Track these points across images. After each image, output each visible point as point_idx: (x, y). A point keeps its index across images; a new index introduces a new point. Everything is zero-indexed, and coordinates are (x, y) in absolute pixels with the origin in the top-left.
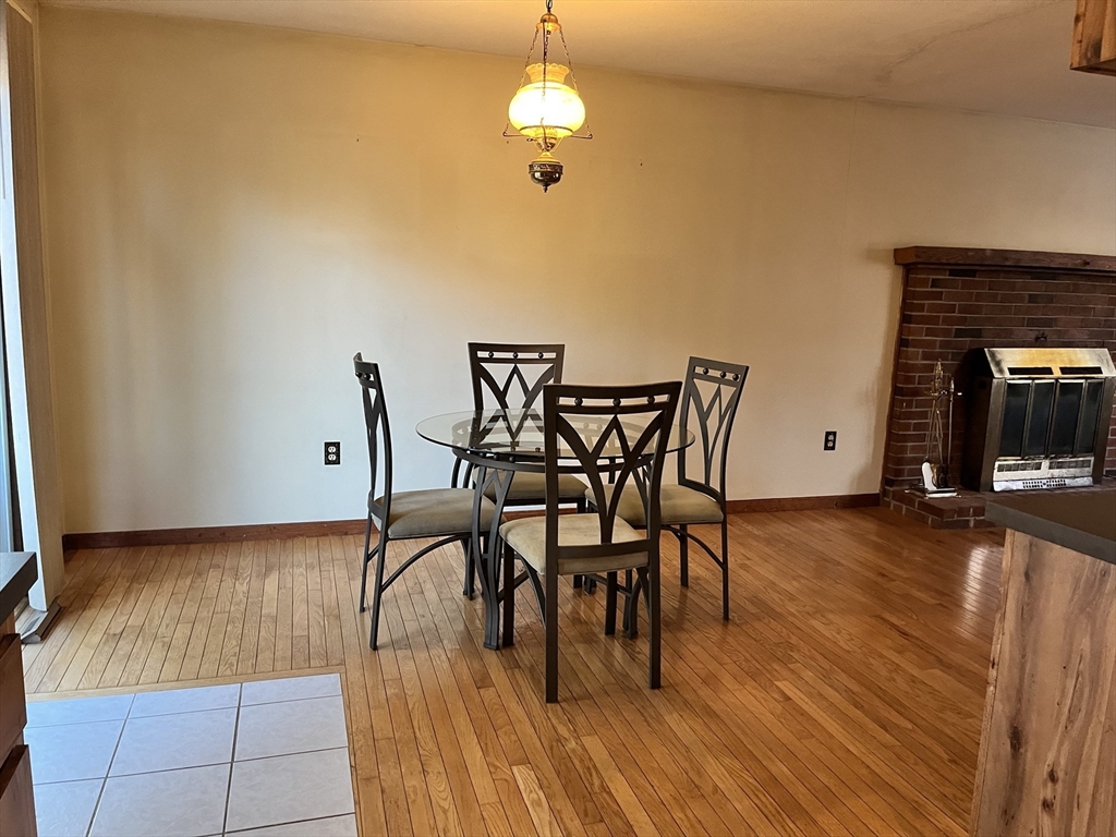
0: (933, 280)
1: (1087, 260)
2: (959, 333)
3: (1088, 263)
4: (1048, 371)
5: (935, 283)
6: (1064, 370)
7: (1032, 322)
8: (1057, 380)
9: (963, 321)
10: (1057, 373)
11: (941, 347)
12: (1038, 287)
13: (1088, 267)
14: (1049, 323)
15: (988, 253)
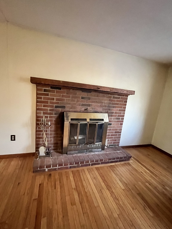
0: (44, 89)
1: (98, 87)
2: (56, 107)
3: (99, 89)
4: (86, 120)
5: (45, 90)
6: (90, 120)
7: (83, 105)
8: (88, 122)
9: (58, 103)
10: (88, 120)
11: (50, 111)
12: (85, 94)
13: (99, 90)
14: (89, 105)
15: (61, 82)
